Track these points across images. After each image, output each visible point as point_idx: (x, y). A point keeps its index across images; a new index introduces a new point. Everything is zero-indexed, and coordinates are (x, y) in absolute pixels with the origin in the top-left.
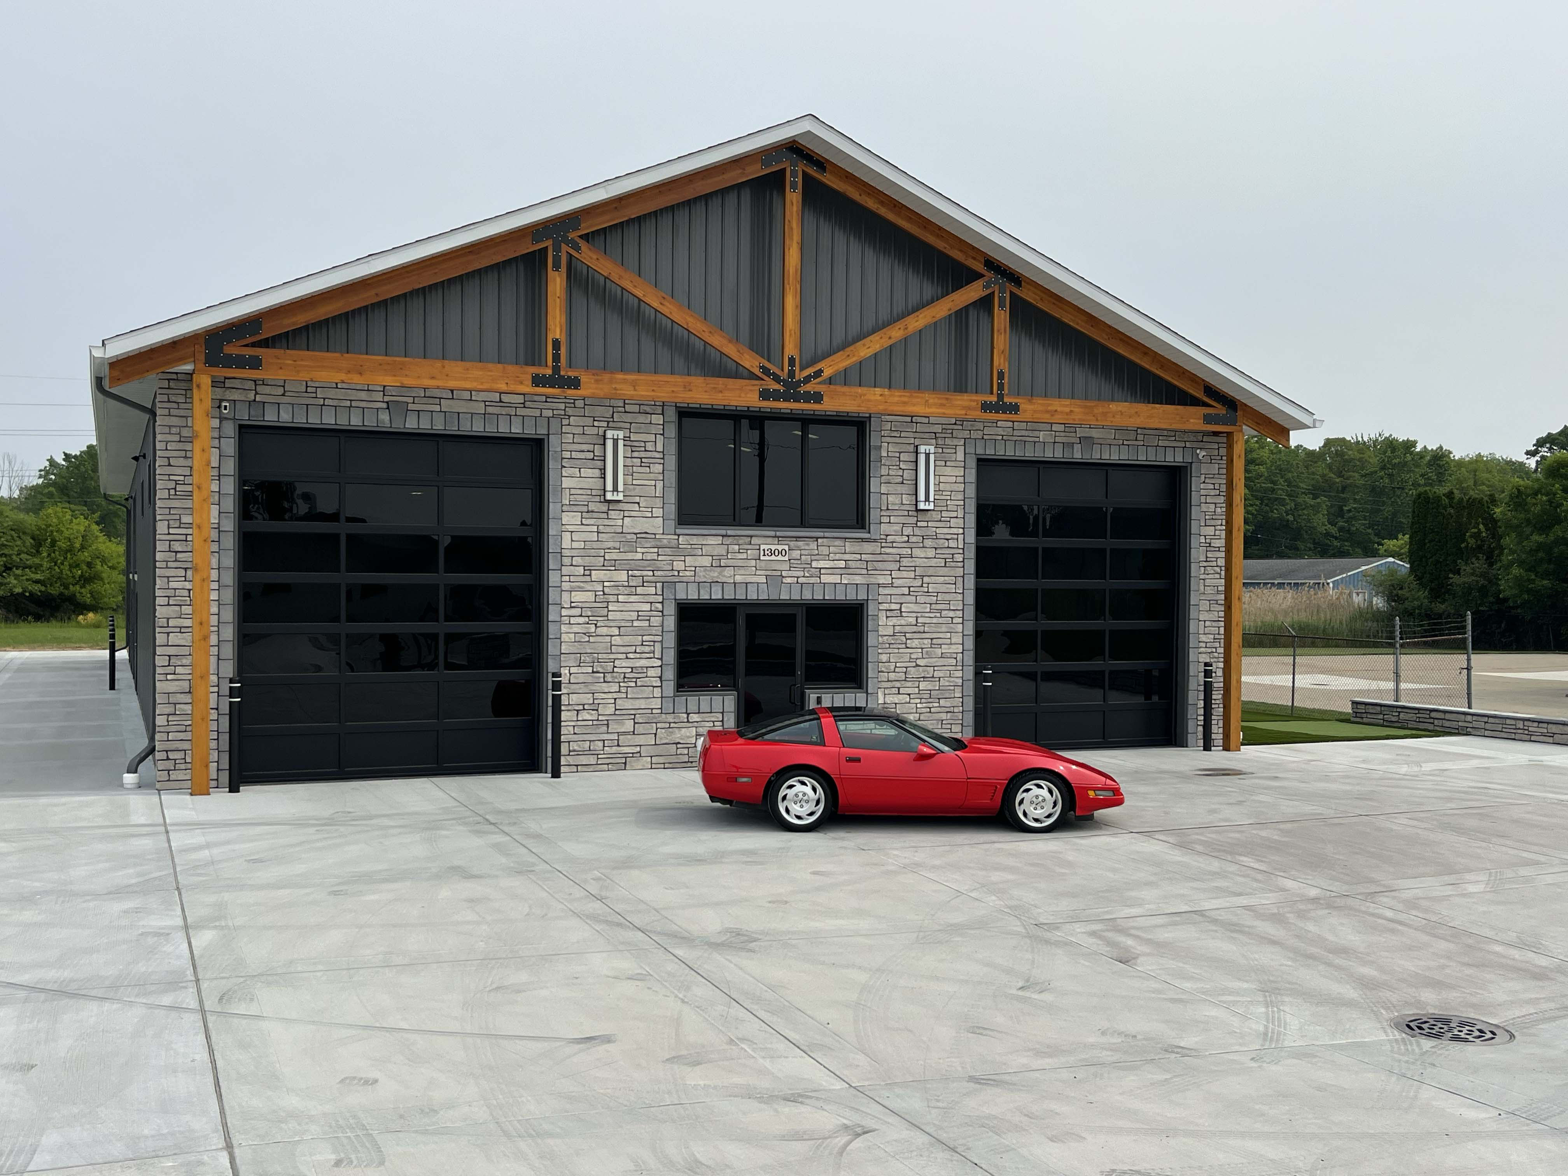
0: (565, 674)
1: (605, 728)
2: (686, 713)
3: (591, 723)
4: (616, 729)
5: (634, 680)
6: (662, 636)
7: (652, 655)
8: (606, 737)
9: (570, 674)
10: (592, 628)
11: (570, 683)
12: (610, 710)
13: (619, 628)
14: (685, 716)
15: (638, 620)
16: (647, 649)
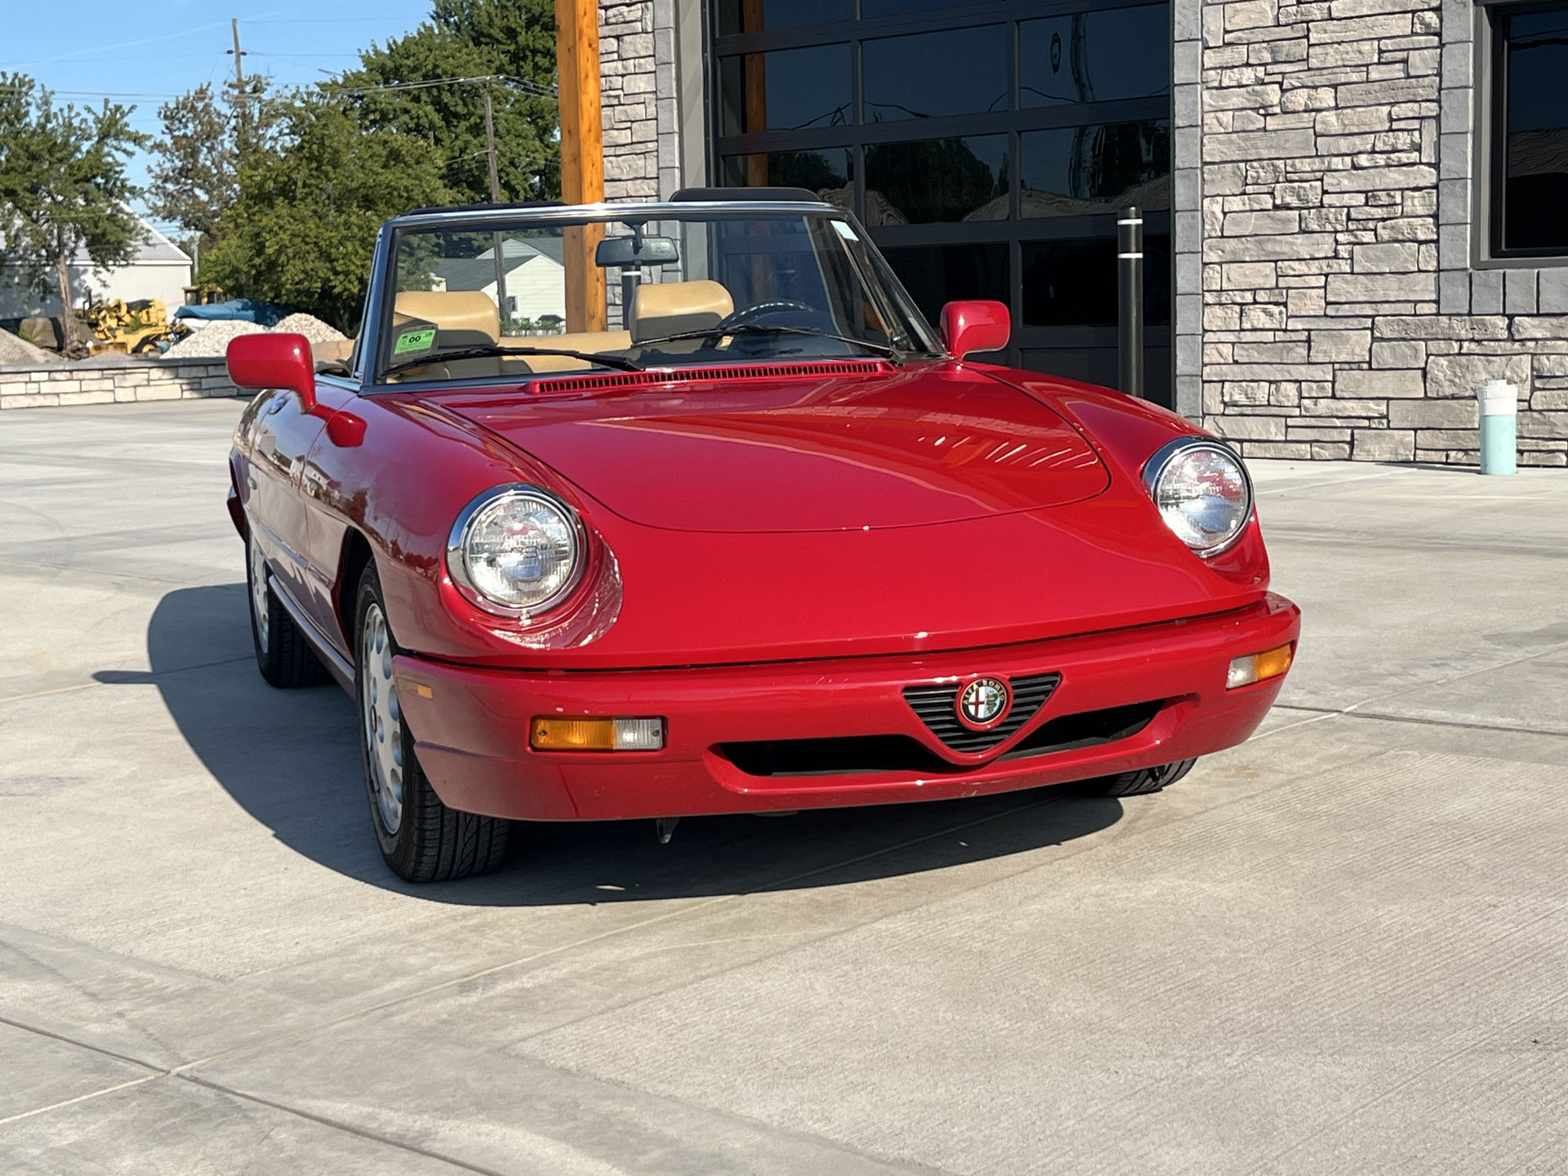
0: (1213, 213)
1: (1302, 350)
2: (1504, 315)
3: (1269, 336)
4: (1325, 352)
5: (1371, 225)
6: (1438, 101)
7: (1415, 156)
8: (1302, 372)
9: (1225, 214)
10: (1273, 95)
11: (1222, 237)
12: (1313, 303)
13: (1335, 87)
14: (1502, 322)
15: (1379, 63)
16: (1403, 140)
